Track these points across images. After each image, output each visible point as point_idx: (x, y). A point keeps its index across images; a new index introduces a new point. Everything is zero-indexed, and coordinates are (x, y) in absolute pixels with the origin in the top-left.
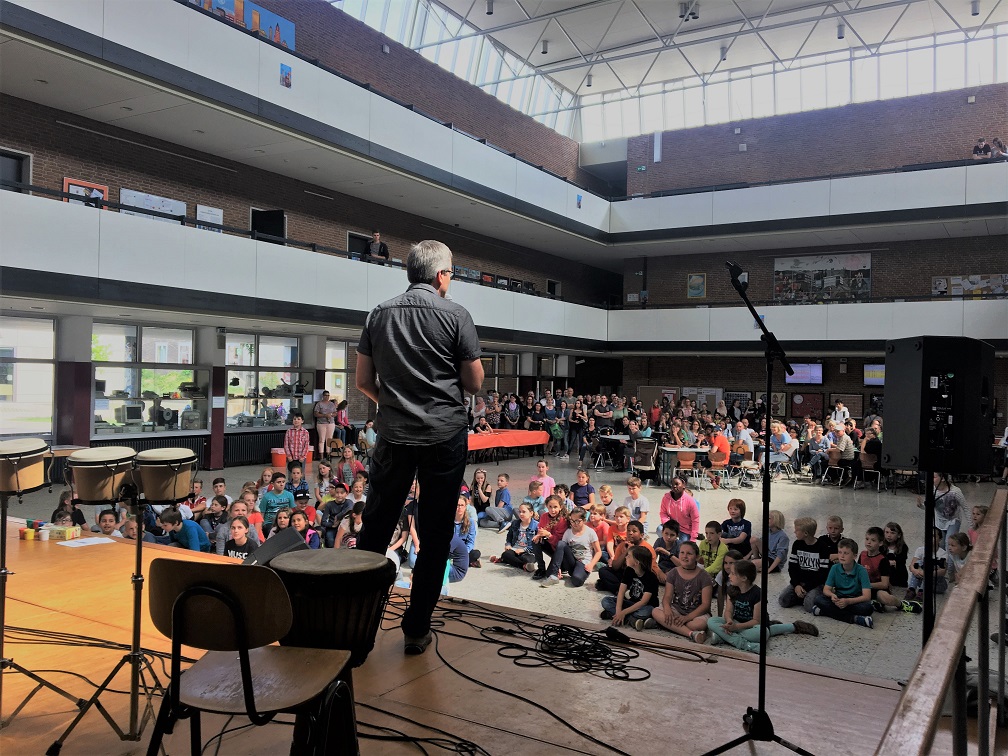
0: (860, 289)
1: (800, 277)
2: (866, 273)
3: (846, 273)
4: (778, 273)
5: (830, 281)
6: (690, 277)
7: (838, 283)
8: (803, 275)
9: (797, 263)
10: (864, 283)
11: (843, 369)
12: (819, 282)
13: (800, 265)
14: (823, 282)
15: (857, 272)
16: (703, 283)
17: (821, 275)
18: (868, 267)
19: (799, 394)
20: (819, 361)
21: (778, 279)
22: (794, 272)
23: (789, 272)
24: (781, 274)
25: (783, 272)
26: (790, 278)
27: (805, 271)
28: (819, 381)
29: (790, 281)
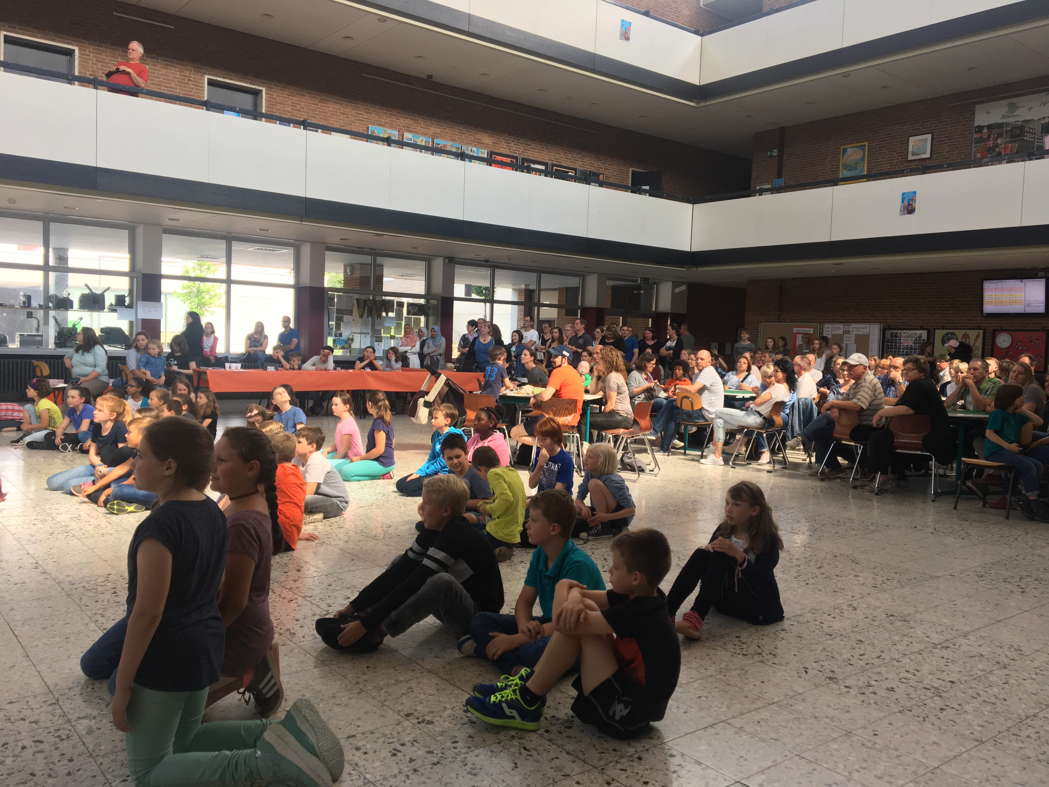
1: (1017, 131)
4: (980, 128)
6: (845, 151)
8: (1021, 128)
9: (1013, 108)
13: (1018, 112)
16: (863, 159)
19: (1003, 330)
20: (1041, 274)
21: (978, 141)
22: (1008, 124)
23: (999, 126)
24: (985, 130)
25: (990, 127)
26: (1000, 135)
27: (1026, 121)
28: (1041, 309)
29: (999, 141)
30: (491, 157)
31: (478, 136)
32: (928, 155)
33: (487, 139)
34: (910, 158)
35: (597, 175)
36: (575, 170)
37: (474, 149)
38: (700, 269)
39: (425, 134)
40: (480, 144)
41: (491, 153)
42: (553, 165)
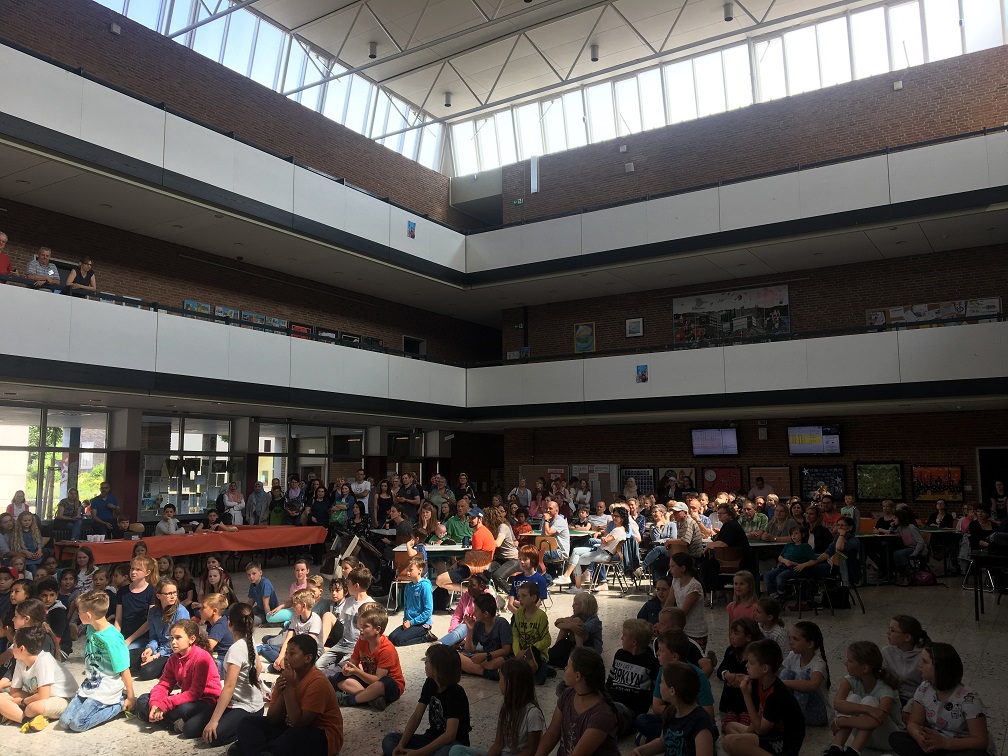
0: (777, 330)
1: (704, 319)
2: (783, 310)
3: (761, 312)
4: (678, 316)
5: (740, 323)
6: (577, 327)
7: (750, 325)
8: (707, 317)
9: (700, 302)
10: (781, 323)
11: (762, 434)
12: (726, 325)
13: (704, 305)
14: (732, 325)
15: (772, 310)
16: (592, 334)
17: (729, 316)
18: (786, 302)
19: (711, 468)
20: (732, 425)
21: (678, 324)
22: (697, 314)
23: (691, 315)
24: (681, 318)
25: (684, 315)
26: (692, 322)
27: (710, 313)
28: (734, 450)
29: (692, 326)
30: (290, 326)
31: (279, 309)
32: (641, 334)
33: (287, 312)
34: (628, 335)
35: (378, 341)
36: (359, 337)
37: (276, 320)
38: (474, 422)
39: (233, 308)
40: (281, 316)
41: (291, 324)
42: (343, 333)
